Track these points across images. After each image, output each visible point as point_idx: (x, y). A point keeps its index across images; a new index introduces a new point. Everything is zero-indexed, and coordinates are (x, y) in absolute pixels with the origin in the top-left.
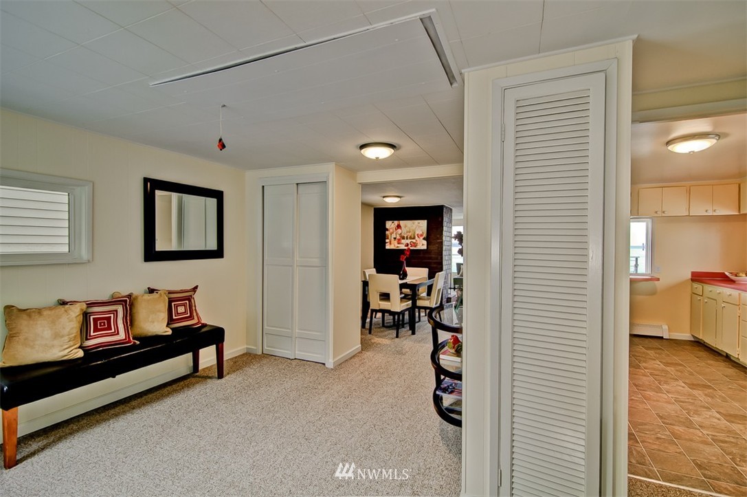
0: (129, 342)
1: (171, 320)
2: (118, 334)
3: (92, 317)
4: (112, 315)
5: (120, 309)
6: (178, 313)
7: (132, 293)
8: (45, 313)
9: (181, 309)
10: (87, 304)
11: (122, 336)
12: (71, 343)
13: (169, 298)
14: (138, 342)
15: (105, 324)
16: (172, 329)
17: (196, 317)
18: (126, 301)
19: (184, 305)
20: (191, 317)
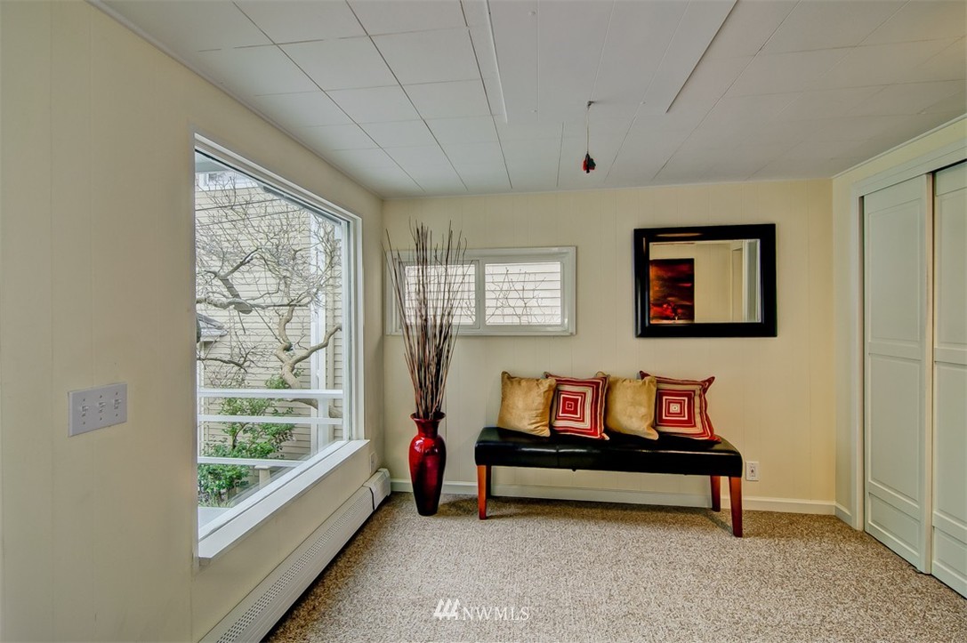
0: (595, 434)
1: (657, 421)
2: (583, 421)
3: (562, 396)
4: (580, 398)
5: (589, 392)
6: (669, 413)
7: (609, 376)
8: (524, 383)
9: (675, 408)
10: (557, 380)
11: (587, 425)
12: (538, 419)
13: (658, 389)
14: (607, 438)
15: (573, 407)
16: (660, 433)
17: (699, 424)
18: (598, 384)
19: (680, 403)
20: (690, 422)
